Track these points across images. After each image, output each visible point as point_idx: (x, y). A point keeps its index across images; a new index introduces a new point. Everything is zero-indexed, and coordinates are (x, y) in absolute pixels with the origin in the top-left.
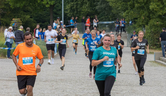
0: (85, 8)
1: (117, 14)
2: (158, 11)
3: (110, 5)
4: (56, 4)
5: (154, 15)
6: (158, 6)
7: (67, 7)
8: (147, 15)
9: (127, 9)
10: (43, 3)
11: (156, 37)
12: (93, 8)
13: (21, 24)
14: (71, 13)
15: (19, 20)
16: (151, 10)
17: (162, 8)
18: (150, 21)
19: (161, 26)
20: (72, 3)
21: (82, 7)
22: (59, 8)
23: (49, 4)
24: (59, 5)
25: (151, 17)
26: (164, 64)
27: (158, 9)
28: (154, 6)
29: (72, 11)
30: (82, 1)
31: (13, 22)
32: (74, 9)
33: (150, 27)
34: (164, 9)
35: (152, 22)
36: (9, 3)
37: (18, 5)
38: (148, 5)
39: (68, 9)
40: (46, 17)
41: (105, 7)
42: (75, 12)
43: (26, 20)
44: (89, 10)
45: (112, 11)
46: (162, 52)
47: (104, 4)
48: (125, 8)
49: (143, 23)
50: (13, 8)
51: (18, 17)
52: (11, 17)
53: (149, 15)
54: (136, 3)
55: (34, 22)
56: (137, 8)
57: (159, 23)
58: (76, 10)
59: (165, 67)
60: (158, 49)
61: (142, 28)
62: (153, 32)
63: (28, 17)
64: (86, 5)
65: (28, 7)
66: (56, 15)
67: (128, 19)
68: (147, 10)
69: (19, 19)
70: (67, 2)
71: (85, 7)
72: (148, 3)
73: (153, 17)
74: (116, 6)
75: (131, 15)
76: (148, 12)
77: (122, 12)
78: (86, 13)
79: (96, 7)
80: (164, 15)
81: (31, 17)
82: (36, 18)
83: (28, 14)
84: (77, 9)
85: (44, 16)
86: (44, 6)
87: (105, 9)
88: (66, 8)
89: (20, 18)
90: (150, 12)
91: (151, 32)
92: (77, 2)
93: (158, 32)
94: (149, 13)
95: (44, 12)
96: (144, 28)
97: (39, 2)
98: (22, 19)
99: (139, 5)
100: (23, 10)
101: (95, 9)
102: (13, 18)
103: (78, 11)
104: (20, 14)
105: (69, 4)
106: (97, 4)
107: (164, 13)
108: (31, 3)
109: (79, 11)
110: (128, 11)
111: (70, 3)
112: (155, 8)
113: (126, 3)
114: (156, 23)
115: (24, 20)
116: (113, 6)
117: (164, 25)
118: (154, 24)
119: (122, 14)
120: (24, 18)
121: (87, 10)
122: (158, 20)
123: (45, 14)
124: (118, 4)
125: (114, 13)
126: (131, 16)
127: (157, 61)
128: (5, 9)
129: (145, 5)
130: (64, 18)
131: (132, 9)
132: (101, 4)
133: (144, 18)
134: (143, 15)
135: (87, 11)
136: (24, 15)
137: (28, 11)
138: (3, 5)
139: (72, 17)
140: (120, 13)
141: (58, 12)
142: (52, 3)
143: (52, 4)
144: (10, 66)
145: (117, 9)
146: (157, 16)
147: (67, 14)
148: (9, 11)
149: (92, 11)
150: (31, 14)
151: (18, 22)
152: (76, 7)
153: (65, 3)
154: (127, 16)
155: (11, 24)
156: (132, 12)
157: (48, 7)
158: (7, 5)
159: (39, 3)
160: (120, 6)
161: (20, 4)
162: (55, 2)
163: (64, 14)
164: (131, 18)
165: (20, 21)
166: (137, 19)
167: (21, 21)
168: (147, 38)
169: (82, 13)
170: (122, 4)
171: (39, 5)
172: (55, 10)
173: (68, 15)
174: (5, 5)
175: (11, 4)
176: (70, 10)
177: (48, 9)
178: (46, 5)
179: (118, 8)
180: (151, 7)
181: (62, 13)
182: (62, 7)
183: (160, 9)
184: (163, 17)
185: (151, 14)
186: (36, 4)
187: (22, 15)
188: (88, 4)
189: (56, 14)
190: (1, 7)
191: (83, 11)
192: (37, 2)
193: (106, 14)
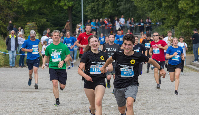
0: (108, 9)
1: (143, 14)
2: (188, 10)
3: (135, 4)
4: (75, 5)
5: (184, 14)
6: (187, 4)
7: (87, 8)
8: (176, 15)
9: (154, 9)
10: (60, 4)
11: (187, 39)
13: (37, 28)
14: (91, 14)
15: (34, 24)
16: (180, 9)
17: (192, 7)
18: (179, 21)
19: (192, 27)
20: (93, 4)
21: (104, 8)
22: (78, 10)
23: (67, 6)
24: (79, 6)
25: (181, 17)
26: (197, 69)
27: (188, 8)
28: (184, 5)
29: (93, 12)
30: (104, 1)
31: (27, 26)
32: (95, 10)
33: (180, 28)
34: (195, 8)
35: (181, 22)
36: (23, 6)
37: (33, 8)
38: (176, 3)
39: (89, 10)
40: (65, 20)
41: (130, 8)
42: (97, 13)
43: (42, 24)
44: (111, 11)
45: (138, 12)
46: (194, 56)
47: (128, 3)
48: (151, 8)
49: (172, 24)
50: (27, 11)
51: (33, 20)
52: (25, 21)
53: (178, 15)
54: (163, 2)
55: (51, 26)
56: (165, 8)
57: (189, 23)
58: (97, 11)
59: (197, 72)
60: (189, 53)
62: (183, 34)
63: (44, 21)
64: (108, 5)
65: (44, 9)
66: (75, 18)
67: (154, 20)
68: (176, 10)
69: (34, 23)
70: (87, 3)
71: (107, 7)
72: (177, 1)
73: (183, 16)
74: (141, 6)
75: (158, 15)
76: (177, 12)
77: (149, 12)
78: (108, 14)
79: (120, 7)
80: (195, 15)
81: (47, 21)
82: (53, 22)
83: (44, 17)
84: (98, 9)
85: (62, 19)
86: (61, 7)
87: (129, 9)
88: (86, 10)
89: (35, 22)
90: (179, 11)
91: (181, 33)
92: (98, 2)
93: (188, 34)
94: (179, 13)
95: (62, 15)
96: (173, 30)
97: (56, 3)
98: (37, 22)
99: (166, 4)
100: (38, 13)
101: (118, 9)
102: (28, 22)
103: (100, 12)
104: (35, 18)
105: (89, 5)
106: (120, 3)
107: (195, 12)
108: (47, 4)
110: (155, 11)
111: (90, 3)
112: (185, 6)
113: (152, 2)
114: (186, 24)
115: (39, 24)
116: (138, 6)
117: (195, 26)
118: (184, 24)
119: (149, 14)
120: (40, 22)
121: (109, 11)
122: (188, 20)
123: (63, 17)
125: (140, 14)
126: (158, 17)
127: (188, 66)
128: (18, 12)
129: (173, 3)
130: (84, 20)
131: (159, 8)
132: (125, 4)
133: (172, 18)
134: (171, 15)
135: (110, 12)
136: (40, 18)
137: (45, 14)
138: (16, 8)
139: (93, 20)
140: (146, 13)
141: (77, 14)
142: (70, 4)
143: (70, 5)
144: (24, 76)
145: (143, 9)
146: (187, 15)
147: (87, 15)
148: (23, 14)
149: (115, 12)
150: (48, 17)
151: (33, 27)
152: (98, 7)
153: (85, 4)
154: (154, 16)
155: (26, 28)
156: (160, 12)
157: (66, 9)
158: (21, 7)
159: (55, 5)
160: (146, 5)
161: (35, 7)
162: (74, 3)
163: (84, 16)
164: (158, 18)
165: (35, 25)
166: (165, 19)
167: (36, 25)
169: (104, 14)
170: (148, 3)
171: (56, 6)
172: (74, 12)
173: (89, 16)
175: (25, 7)
176: (90, 11)
177: (66, 11)
178: (64, 6)
179: (143, 7)
180: (180, 6)
181: (81, 16)
182: (81, 9)
183: (190, 8)
184: (194, 16)
185: (180, 14)
186: (52, 6)
187: (37, 19)
188: (110, 4)
189: (75, 16)
190: (13, 10)
191: (105, 13)
192: (54, 3)
193: (131, 15)
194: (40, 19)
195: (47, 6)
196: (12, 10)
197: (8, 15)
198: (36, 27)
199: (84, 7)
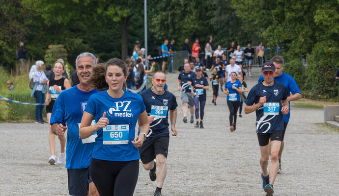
0: (190, 23)
1: (253, 32)
2: (331, 25)
3: (238, 15)
4: (132, 15)
5: (324, 33)
6: (331, 16)
7: (153, 21)
8: (309, 34)
9: (271, 23)
10: (108, 13)
11: (328, 77)
12: (205, 23)
13: (66, 54)
14: (161, 31)
15: (62, 47)
16: (317, 24)
18: (315, 45)
19: (337, 55)
20: (164, 13)
21: (184, 20)
22: (139, 24)
23: (118, 16)
24: (139, 17)
25: (317, 38)
27: (330, 21)
28: (323, 16)
29: (164, 28)
30: (183, 9)
31: (49, 51)
32: (168, 24)
33: (316, 56)
35: (319, 47)
36: (43, 16)
37: (59, 19)
38: (310, 14)
39: (157, 25)
40: (115, 42)
41: (229, 21)
42: (171, 31)
43: (74, 48)
44: (196, 26)
45: (242, 27)
47: (225, 13)
48: (266, 22)
49: (302, 50)
50: (49, 24)
51: (59, 41)
52: (46, 41)
53: (314, 33)
54: (287, 12)
56: (290, 21)
57: (333, 49)
58: (171, 27)
60: (331, 100)
61: (301, 60)
62: (321, 67)
63: (79, 43)
64: (191, 17)
65: (79, 22)
66: (132, 37)
67: (272, 43)
68: (310, 25)
69: (60, 46)
70: (154, 11)
71: (189, 20)
72: (311, 10)
73: (321, 37)
74: (249, 18)
75: (278, 34)
76: (312, 28)
77: (262, 29)
78: (191, 32)
79: (211, 20)
81: (84, 42)
82: (95, 44)
83: (79, 36)
84: (173, 23)
85: (110, 39)
86: (109, 19)
87: (228, 23)
88: (153, 24)
89: (62, 44)
90: (315, 27)
91: (318, 66)
92: (173, 11)
93: (331, 67)
94: (314, 30)
95: (110, 32)
96: (303, 60)
97: (99, 11)
98: (67, 44)
99: (293, 14)
100: (69, 29)
101: (208, 23)
102: (51, 43)
103: (177, 27)
104: (63, 37)
105: (158, 14)
106: (212, 13)
108: (85, 14)
109: (179, 29)
110: (273, 27)
111: (159, 12)
112: (326, 19)
113: (269, 12)
114: (326, 50)
115: (70, 48)
116: (243, 18)
118: (323, 51)
119: (262, 33)
120: (72, 44)
121: (192, 26)
122: (330, 44)
123: (112, 35)
124: (254, 14)
125: (246, 32)
127: (330, 124)
128: (34, 26)
129: (305, 13)
130: (148, 42)
131: (280, 22)
132: (220, 14)
133: (303, 40)
134: (301, 34)
135: (193, 28)
136: (72, 38)
138: (31, 20)
140: (257, 30)
141: (137, 31)
142: (126, 12)
143: (125, 15)
145: (252, 23)
146: (329, 35)
147: (154, 34)
148: (42, 30)
149: (203, 27)
150: (84, 36)
151: (59, 53)
152: (172, 20)
153: (150, 13)
154: (271, 36)
155: (46, 56)
156: (281, 29)
157: (117, 22)
158: (38, 18)
160: (256, 17)
161: (63, 18)
162: (131, 11)
163: (148, 35)
164: (279, 39)
165: (63, 49)
166: (289, 41)
167: (65, 50)
168: (309, 78)
169: (184, 31)
170: (261, 13)
171: (100, 17)
172: (131, 28)
173: (157, 36)
174: (35, 18)
175: (45, 17)
176: (160, 25)
177: (118, 25)
178: (113, 17)
179: (252, 21)
180: (317, 18)
181: (143, 33)
182: (143, 22)
183: (334, 22)
185: (317, 32)
186: (93, 16)
188: (194, 14)
189: (133, 34)
190: (26, 23)
191: (185, 29)
192: (96, 12)
193: (230, 33)
194: (72, 40)
195: (84, 16)
196: (23, 23)
197: (17, 31)
198: (64, 52)
199: (149, 18)
